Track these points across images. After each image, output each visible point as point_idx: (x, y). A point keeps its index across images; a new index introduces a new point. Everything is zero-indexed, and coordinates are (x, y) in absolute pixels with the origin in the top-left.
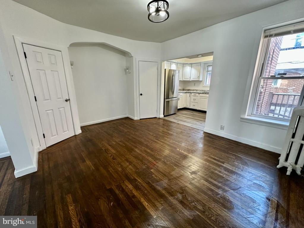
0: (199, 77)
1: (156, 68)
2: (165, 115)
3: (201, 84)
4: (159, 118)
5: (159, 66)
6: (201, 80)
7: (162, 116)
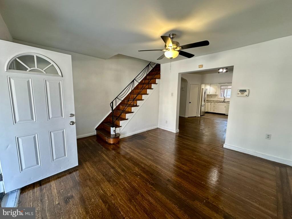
0: (216, 93)
1: (198, 88)
2: (201, 115)
3: (217, 97)
4: (198, 117)
5: (200, 87)
6: (217, 94)
7: (199, 116)
